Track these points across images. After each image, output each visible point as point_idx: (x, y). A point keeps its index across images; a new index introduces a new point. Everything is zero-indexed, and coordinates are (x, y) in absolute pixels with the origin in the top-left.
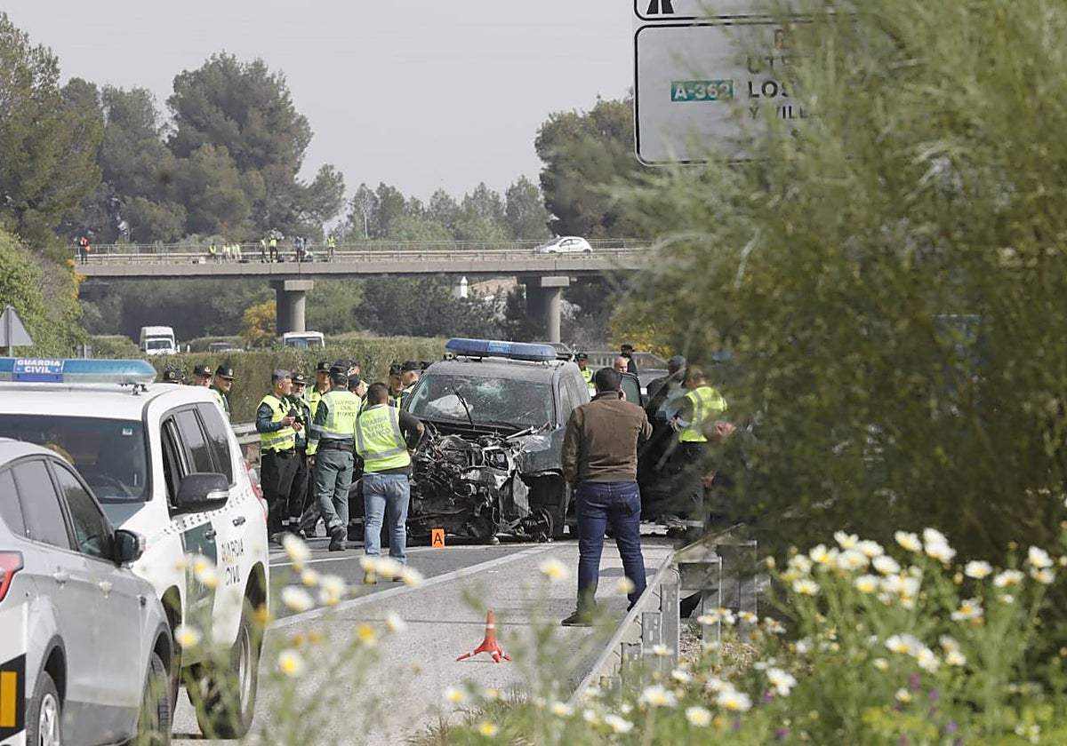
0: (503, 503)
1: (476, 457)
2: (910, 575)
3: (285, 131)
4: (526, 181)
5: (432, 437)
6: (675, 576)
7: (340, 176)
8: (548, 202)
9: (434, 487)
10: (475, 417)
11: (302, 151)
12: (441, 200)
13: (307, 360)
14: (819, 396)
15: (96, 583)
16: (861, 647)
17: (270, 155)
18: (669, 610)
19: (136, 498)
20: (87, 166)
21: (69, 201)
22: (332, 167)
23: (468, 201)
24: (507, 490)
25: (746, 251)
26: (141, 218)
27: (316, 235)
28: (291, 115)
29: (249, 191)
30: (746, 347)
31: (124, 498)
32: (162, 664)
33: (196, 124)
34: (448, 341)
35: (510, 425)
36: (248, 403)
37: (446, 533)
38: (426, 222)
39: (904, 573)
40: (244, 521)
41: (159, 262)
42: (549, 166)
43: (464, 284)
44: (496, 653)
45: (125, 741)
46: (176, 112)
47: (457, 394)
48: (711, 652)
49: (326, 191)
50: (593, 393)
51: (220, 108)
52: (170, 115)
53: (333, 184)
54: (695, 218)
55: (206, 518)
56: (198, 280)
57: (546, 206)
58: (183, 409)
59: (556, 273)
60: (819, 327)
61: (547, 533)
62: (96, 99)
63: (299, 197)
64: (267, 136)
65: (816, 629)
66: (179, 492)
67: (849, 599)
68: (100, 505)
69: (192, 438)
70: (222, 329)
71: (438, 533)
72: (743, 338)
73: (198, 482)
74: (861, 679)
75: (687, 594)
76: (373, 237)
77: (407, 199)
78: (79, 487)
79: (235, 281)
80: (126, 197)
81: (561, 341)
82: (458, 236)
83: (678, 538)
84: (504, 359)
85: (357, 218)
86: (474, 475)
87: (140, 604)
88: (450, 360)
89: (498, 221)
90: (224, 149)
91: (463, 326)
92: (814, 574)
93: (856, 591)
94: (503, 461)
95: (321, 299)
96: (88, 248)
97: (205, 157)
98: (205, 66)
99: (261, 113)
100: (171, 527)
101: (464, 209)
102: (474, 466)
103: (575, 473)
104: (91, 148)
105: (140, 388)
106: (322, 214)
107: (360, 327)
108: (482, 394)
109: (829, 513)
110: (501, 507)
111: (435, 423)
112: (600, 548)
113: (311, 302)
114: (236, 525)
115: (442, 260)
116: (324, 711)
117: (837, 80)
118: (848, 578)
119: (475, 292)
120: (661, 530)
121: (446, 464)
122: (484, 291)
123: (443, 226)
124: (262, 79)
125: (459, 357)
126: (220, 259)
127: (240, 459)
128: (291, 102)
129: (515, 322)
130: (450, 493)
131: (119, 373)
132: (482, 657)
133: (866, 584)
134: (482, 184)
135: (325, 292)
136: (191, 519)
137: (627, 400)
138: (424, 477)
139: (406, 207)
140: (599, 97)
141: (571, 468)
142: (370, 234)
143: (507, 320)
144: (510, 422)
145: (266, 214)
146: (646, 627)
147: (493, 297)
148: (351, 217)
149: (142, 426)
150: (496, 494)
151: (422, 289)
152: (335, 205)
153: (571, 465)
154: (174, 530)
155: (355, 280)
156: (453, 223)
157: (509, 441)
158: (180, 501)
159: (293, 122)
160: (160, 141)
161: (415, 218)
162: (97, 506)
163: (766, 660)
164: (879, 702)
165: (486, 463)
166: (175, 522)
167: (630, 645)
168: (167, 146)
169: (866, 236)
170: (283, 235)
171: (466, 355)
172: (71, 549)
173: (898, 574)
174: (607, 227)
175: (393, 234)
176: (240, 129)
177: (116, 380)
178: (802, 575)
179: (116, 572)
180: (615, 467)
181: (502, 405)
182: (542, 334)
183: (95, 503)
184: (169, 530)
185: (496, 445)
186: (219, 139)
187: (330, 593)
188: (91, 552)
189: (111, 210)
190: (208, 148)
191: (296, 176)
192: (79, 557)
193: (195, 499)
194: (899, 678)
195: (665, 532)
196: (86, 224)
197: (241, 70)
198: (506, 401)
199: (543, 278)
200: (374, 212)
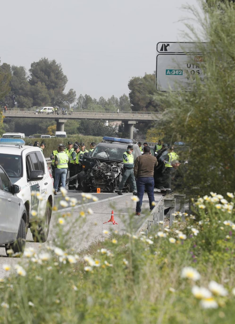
0: (117, 182)
1: (110, 169)
2: (230, 204)
3: (60, 79)
4: (125, 95)
5: (98, 163)
6: (163, 203)
7: (75, 92)
8: (131, 101)
9: (98, 177)
10: (110, 158)
11: (65, 85)
12: (102, 100)
13: (64, 141)
14: (207, 155)
15: (7, 199)
16: (216, 223)
17: (56, 86)
18: (161, 212)
19: (18, 176)
20: (7, 87)
21: (2, 96)
22: (73, 89)
23: (109, 100)
24: (118, 178)
25: (189, 114)
26: (21, 101)
27: (68, 107)
28: (62, 75)
29: (50, 95)
30: (188, 140)
31: (15, 176)
32: (24, 222)
33: (36, 76)
34: (103, 137)
35: (119, 160)
36: (48, 152)
37: (101, 189)
38: (98, 105)
39: (229, 203)
40: (47, 184)
41: (25, 113)
42: (132, 91)
43: (107, 122)
44: (114, 222)
45: (13, 242)
46: (31, 73)
47: (105, 152)
48: (175, 223)
49: (71, 96)
50: (143, 153)
51: (43, 72)
52: (30, 74)
53: (73, 94)
54: (175, 104)
55: (37, 182)
56: (35, 119)
57: (130, 102)
58: (32, 153)
59: (132, 120)
60: (208, 136)
61: (128, 190)
62: (10, 69)
63: (64, 97)
64: (56, 80)
65: (204, 218)
66: (30, 175)
67: (214, 210)
68: (9, 178)
69: (34, 160)
70: (41, 132)
71: (99, 189)
72: (187, 138)
73: (35, 173)
74: (216, 232)
75: (166, 208)
76: (83, 109)
77: (93, 99)
78: (3, 172)
79: (45, 119)
80: (17, 95)
81: (133, 139)
82: (106, 109)
83: (164, 193)
84: (118, 143)
85: (79, 103)
86: (109, 174)
87: (19, 205)
88: (104, 142)
89: (117, 105)
90: (44, 83)
91: (107, 134)
92: (204, 203)
93: (216, 208)
94: (117, 170)
95: (69, 125)
96: (6, 109)
97: (39, 86)
98: (40, 61)
99: (54, 74)
100: (28, 184)
101: (108, 102)
102: (109, 171)
103: (137, 174)
104: (8, 82)
105: (21, 147)
106: (70, 102)
107: (79, 133)
108: (112, 152)
109: (209, 186)
110: (116, 183)
111: (99, 159)
112: (143, 195)
113: (66, 126)
114: (45, 185)
115: (102, 115)
116: (70, 235)
117: (216, 69)
118: (214, 204)
119: (110, 124)
120: (159, 191)
121: (102, 171)
122: (113, 124)
123: (102, 106)
124: (55, 65)
125: (106, 142)
126: (42, 113)
127: (47, 167)
128: (62, 72)
129: (121, 133)
130: (102, 178)
131: (15, 142)
132: (110, 223)
133: (218, 206)
134: (113, 96)
135: (70, 123)
136: (33, 182)
137: (152, 155)
138: (95, 174)
139: (92, 101)
140: (146, 73)
141: (136, 173)
142: (82, 108)
143: (119, 132)
144: (120, 160)
145: (54, 101)
146: (155, 217)
147: (115, 126)
148: (77, 103)
149: (21, 157)
150: (115, 179)
151: (96, 123)
152: (73, 100)
153: (136, 172)
154: (28, 185)
155: (78, 120)
156: (105, 106)
157: (119, 165)
158: (30, 178)
159: (63, 77)
160: (27, 81)
161: (95, 104)
162: (8, 178)
163: (190, 226)
164: (221, 238)
165: (112, 171)
166: (29, 183)
167: (150, 221)
168: (29, 82)
169: (222, 112)
170: (59, 107)
171: (108, 141)
172: (1, 189)
173: (227, 204)
174: (147, 108)
175: (89, 108)
176: (48, 78)
177: (14, 144)
178: (201, 203)
179: (12, 196)
180: (148, 173)
181: (117, 155)
182: (128, 136)
183: (7, 177)
184: (27, 185)
185: (115, 166)
186: (42, 81)
187: (73, 203)
188: (6, 190)
189: (13, 99)
190: (39, 83)
191: (63, 92)
192: (3, 192)
193: (34, 177)
194: (227, 232)
195: (160, 191)
196: (6, 102)
197: (49, 62)
198: (118, 154)
199: (129, 122)
200: (84, 102)
